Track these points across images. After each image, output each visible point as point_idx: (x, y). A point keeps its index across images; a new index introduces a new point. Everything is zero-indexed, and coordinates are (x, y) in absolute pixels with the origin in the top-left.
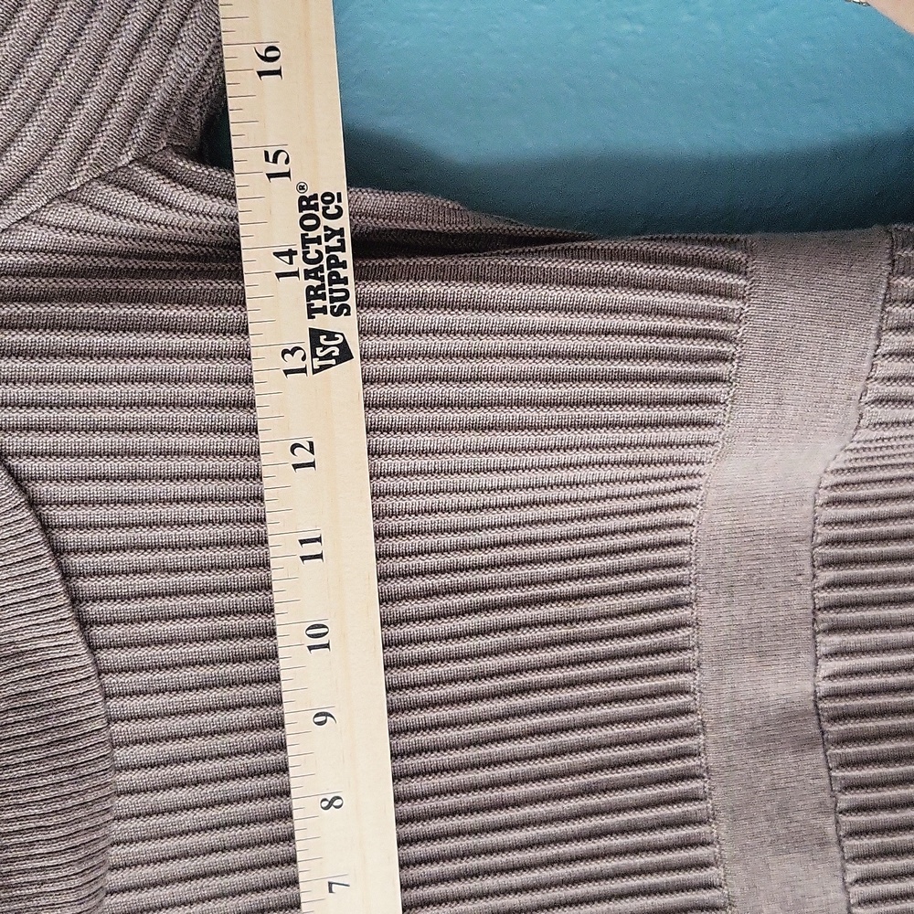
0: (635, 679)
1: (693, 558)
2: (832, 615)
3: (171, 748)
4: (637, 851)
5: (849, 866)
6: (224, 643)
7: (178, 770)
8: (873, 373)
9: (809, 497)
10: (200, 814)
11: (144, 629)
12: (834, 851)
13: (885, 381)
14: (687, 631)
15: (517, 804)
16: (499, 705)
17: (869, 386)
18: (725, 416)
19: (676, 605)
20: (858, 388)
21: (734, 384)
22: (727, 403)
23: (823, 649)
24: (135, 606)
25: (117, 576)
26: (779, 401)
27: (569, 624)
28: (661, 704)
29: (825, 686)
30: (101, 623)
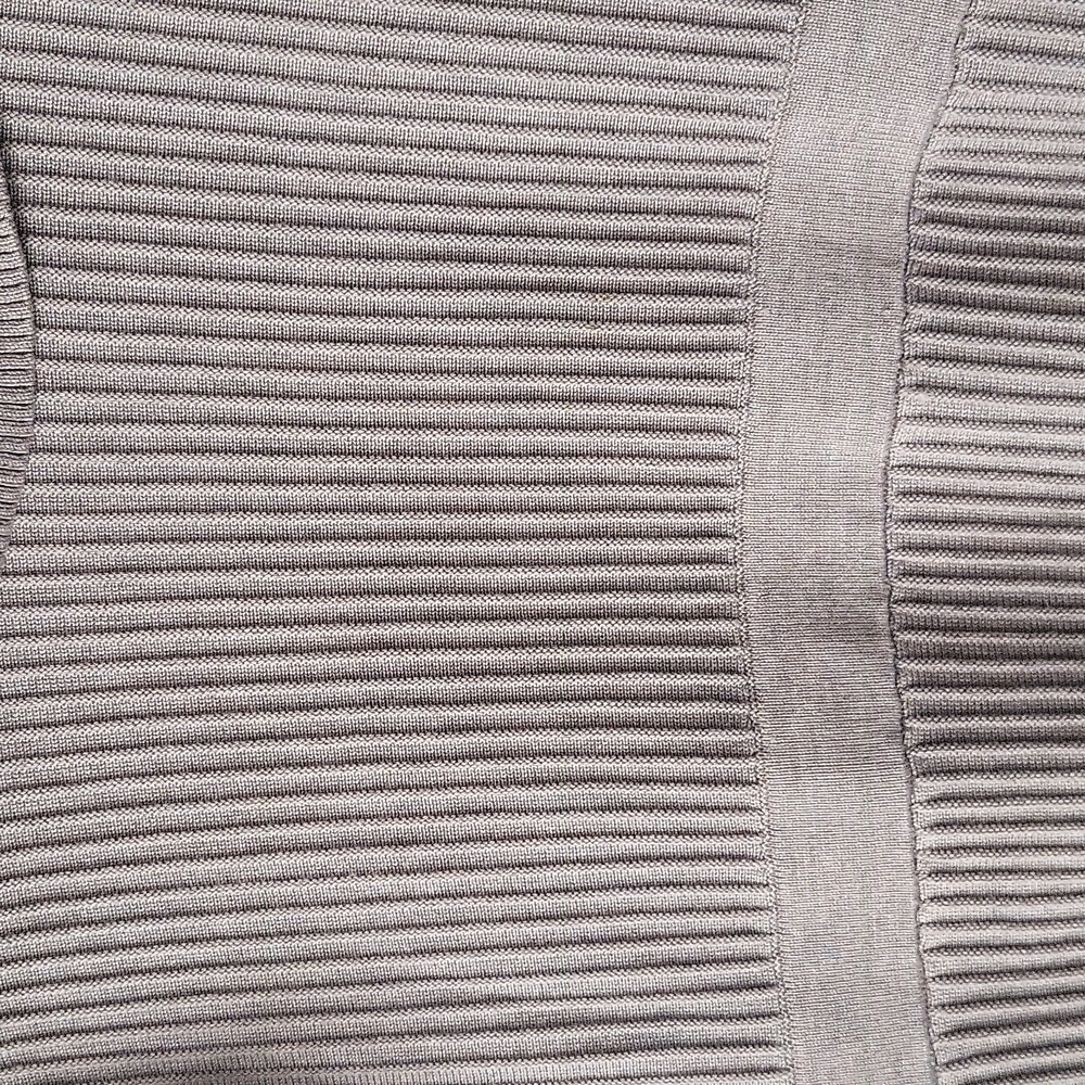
0: (666, 406)
1: (754, 267)
2: (922, 367)
3: (105, 403)
4: (647, 615)
5: (902, 665)
6: (180, 280)
7: (109, 430)
8: (972, 9)
9: (901, 206)
10: (129, 490)
11: (89, 249)
12: (885, 644)
13: (987, 20)
14: (738, 357)
15: (507, 536)
16: (499, 412)
17: (967, 26)
18: (791, 51)
19: (727, 320)
20: (954, 25)
21: (805, 9)
22: (795, 33)
23: (904, 409)
24: (80, 219)
25: (63, 178)
26: (858, 36)
27: (592, 323)
28: (694, 443)
29: (901, 455)
30: (39, 234)
